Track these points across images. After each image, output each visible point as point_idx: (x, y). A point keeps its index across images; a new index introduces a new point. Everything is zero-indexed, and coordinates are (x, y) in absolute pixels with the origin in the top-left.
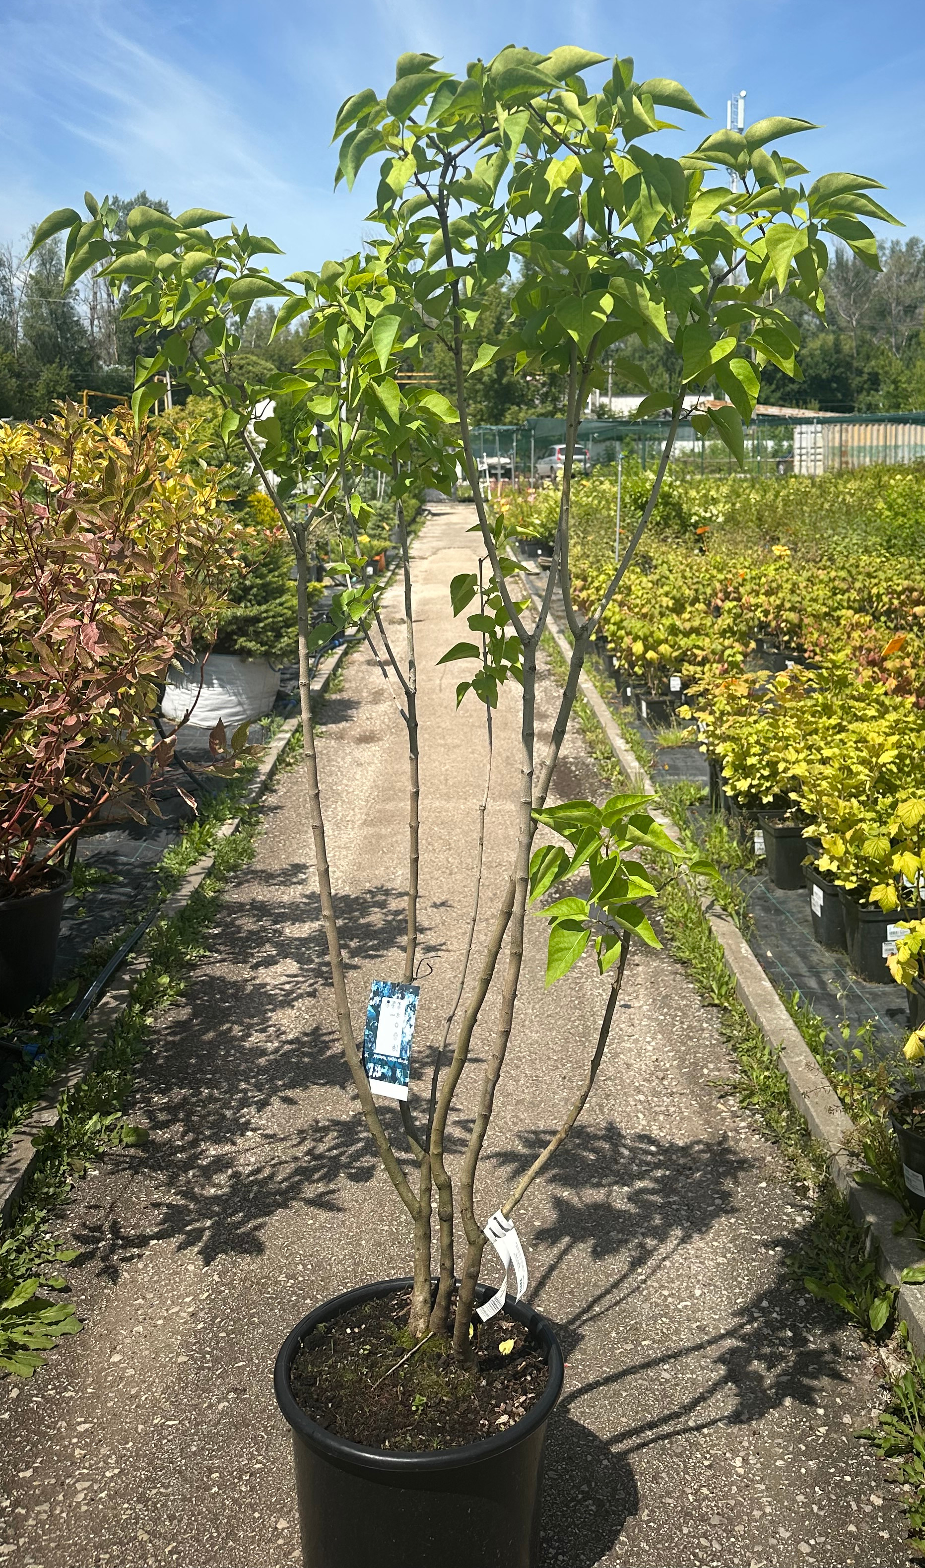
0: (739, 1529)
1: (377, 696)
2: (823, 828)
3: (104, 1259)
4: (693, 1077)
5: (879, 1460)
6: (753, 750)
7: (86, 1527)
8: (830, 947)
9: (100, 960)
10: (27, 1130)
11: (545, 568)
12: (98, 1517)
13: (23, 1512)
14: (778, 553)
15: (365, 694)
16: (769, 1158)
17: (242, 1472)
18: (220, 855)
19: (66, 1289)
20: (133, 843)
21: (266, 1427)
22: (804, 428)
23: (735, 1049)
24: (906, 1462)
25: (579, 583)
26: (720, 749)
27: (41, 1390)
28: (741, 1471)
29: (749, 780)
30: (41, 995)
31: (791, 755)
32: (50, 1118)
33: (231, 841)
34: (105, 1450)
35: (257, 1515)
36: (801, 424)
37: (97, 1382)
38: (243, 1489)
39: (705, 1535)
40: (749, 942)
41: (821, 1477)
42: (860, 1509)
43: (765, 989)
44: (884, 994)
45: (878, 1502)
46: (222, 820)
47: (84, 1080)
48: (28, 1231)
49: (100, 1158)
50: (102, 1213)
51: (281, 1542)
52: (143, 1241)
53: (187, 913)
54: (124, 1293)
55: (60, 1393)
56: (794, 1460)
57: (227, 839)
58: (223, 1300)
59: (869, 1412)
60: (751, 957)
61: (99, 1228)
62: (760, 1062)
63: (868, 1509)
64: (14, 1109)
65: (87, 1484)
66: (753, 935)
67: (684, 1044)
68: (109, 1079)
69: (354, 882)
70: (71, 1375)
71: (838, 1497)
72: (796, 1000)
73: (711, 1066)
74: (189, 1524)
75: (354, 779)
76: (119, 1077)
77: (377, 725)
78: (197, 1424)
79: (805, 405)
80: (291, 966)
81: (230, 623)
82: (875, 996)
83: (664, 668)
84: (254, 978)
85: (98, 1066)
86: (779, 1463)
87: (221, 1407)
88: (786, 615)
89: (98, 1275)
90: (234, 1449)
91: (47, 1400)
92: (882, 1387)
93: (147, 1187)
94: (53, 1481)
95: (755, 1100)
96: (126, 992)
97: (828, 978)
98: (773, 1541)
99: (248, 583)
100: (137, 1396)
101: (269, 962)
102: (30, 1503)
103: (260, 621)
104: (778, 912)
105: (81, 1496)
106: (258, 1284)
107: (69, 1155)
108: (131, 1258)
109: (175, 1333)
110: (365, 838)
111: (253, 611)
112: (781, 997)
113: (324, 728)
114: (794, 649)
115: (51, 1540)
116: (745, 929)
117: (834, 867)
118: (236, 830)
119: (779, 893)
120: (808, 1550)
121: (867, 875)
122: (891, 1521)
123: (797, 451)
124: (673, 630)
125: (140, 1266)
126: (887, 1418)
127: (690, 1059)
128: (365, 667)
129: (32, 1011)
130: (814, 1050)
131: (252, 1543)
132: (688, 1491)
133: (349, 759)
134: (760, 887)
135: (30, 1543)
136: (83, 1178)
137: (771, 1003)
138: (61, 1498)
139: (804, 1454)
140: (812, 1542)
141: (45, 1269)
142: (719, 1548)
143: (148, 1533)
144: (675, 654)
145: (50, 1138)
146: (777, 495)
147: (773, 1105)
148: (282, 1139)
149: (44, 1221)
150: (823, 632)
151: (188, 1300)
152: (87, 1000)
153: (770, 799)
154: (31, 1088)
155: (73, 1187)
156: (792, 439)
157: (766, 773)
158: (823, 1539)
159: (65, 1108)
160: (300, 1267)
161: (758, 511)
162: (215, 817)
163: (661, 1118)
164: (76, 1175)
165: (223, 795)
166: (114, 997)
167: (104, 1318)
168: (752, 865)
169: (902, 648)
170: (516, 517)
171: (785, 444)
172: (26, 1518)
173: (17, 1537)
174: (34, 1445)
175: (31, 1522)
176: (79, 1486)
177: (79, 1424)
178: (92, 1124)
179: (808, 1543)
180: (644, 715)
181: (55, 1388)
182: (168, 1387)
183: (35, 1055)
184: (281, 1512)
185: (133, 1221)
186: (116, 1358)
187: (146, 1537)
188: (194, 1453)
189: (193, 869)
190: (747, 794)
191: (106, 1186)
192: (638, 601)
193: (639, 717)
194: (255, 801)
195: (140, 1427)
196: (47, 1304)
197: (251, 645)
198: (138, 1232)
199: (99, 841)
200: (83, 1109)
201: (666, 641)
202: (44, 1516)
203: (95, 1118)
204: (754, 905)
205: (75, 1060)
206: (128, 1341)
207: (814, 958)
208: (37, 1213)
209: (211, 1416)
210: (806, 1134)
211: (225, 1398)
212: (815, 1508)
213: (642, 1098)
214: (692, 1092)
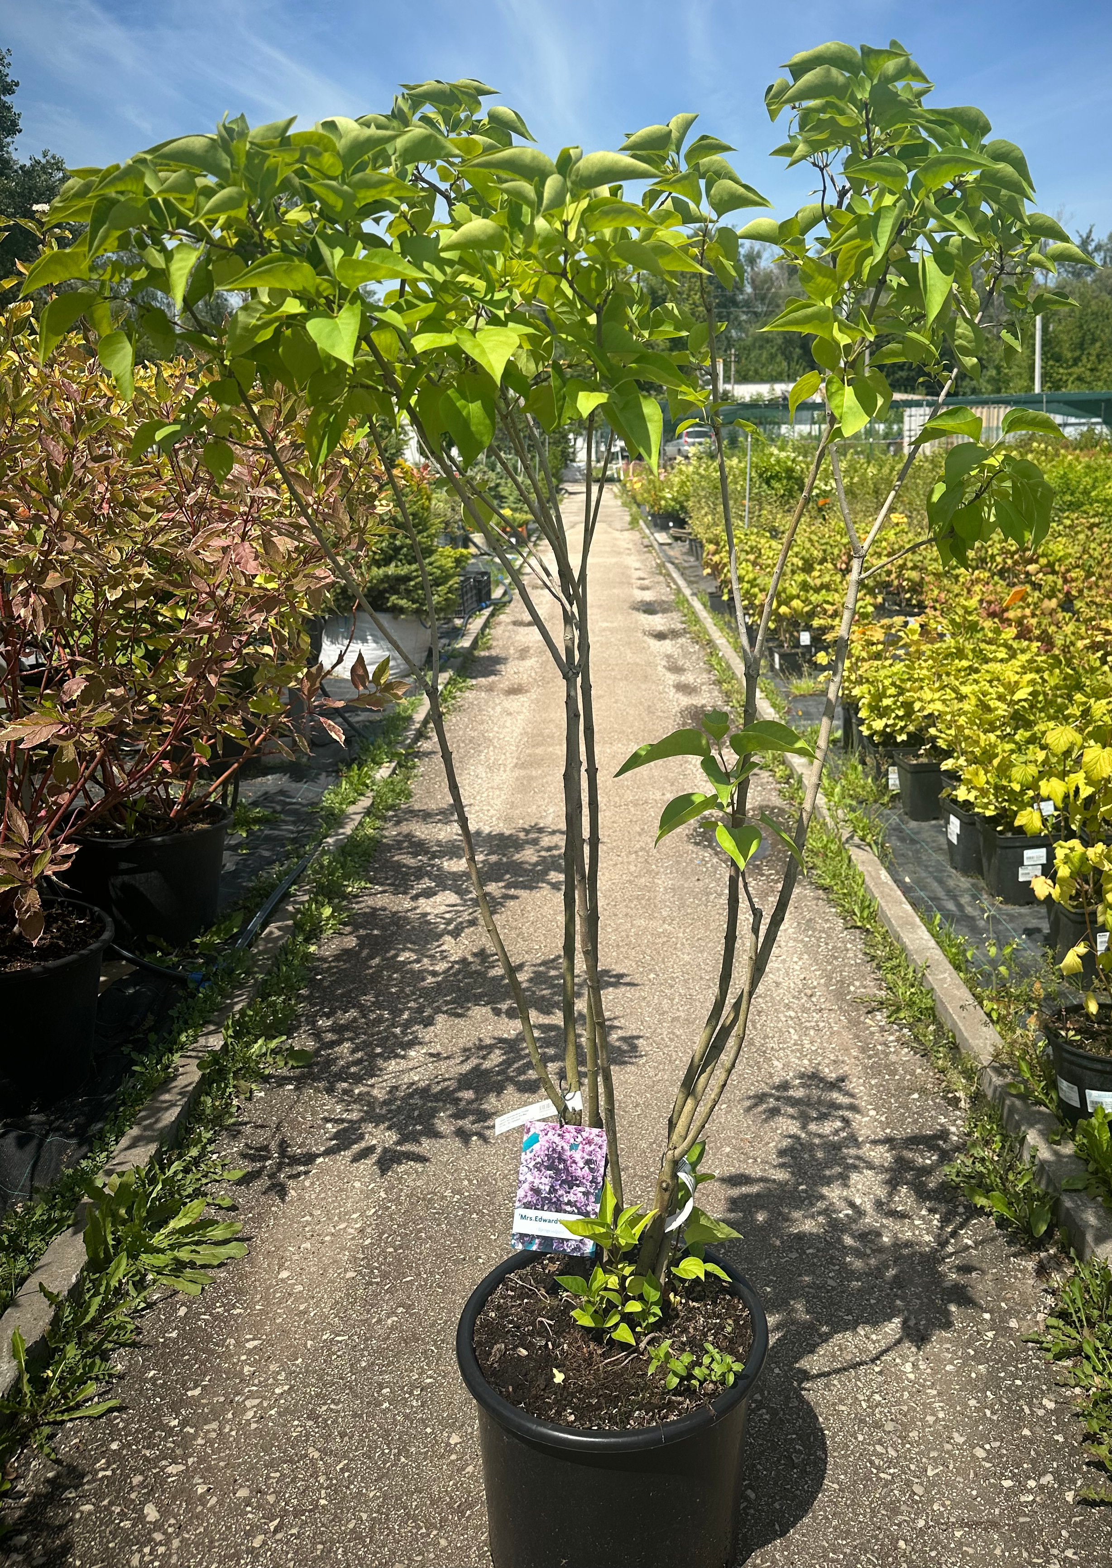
0: (914, 1434)
1: (524, 653)
2: (962, 761)
3: (271, 1176)
4: (840, 995)
5: (1047, 1363)
6: (889, 692)
7: (256, 1445)
8: (965, 872)
9: (264, 892)
10: (194, 1054)
11: (677, 539)
12: (268, 1434)
13: (192, 1431)
14: (895, 521)
15: (512, 651)
16: (919, 1071)
17: (413, 1386)
18: (378, 795)
19: (233, 1208)
20: (294, 785)
21: (435, 1341)
22: (914, 410)
23: (879, 968)
24: (1075, 1366)
25: (712, 547)
26: (856, 692)
27: (209, 1308)
28: (911, 1376)
29: (884, 720)
30: (206, 925)
31: (927, 695)
32: (216, 1042)
33: (389, 783)
34: (274, 1367)
35: (429, 1430)
36: (910, 407)
37: (265, 1298)
38: (415, 1403)
39: (880, 1442)
40: (887, 869)
41: (992, 1381)
42: (1032, 1413)
43: (906, 911)
44: (1020, 915)
45: (1051, 1405)
46: (379, 764)
47: (249, 1006)
48: (194, 1152)
49: (266, 1079)
50: (268, 1133)
51: (453, 1457)
52: (310, 1158)
53: (348, 849)
54: (291, 1211)
55: (228, 1311)
56: (964, 1364)
57: (385, 781)
58: (390, 1216)
59: (1035, 1316)
60: (890, 882)
61: (266, 1148)
62: (904, 979)
63: (1041, 1413)
64: (179, 1034)
65: (257, 1401)
66: (891, 863)
67: (830, 964)
68: (274, 1003)
69: (508, 819)
70: (240, 1292)
71: (1010, 1401)
72: (937, 921)
73: (857, 983)
74: (361, 1440)
75: (505, 727)
76: (284, 1002)
77: (524, 679)
78: (367, 1340)
79: (913, 391)
80: (451, 897)
81: (382, 581)
82: (1012, 918)
83: (795, 623)
84: (415, 908)
85: (263, 992)
86: (949, 1368)
87: (389, 1321)
88: (907, 574)
89: (264, 1193)
90: (403, 1363)
91: (216, 1317)
92: (1045, 1291)
93: (313, 1107)
94: (222, 1399)
95: (902, 1015)
96: (290, 922)
97: (965, 900)
98: (948, 1447)
99: (398, 543)
100: (305, 1312)
101: (428, 894)
102: (200, 1421)
103: (411, 579)
104: (913, 842)
105: (250, 1414)
106: (424, 1199)
107: (234, 1078)
108: (298, 1175)
109: (343, 1249)
110: (517, 779)
111: (404, 570)
112: (922, 919)
113: (474, 682)
114: (914, 606)
115: (220, 1459)
116: (883, 857)
117: (971, 798)
118: (394, 772)
119: (913, 824)
120: (984, 1455)
121: (1006, 804)
122: (1065, 1424)
123: (906, 433)
124: (805, 586)
125: (307, 1184)
126: (1053, 1321)
127: (837, 977)
128: (511, 627)
129: (197, 941)
130: (958, 968)
131: (425, 1459)
132: (861, 1398)
133: (498, 709)
134: (895, 819)
135: (199, 1463)
136: (249, 1099)
137: (913, 925)
138: (230, 1416)
139: (973, 1358)
140: (987, 1447)
141: (212, 1188)
142: (895, 1454)
143: (318, 1450)
144: (806, 609)
145: (216, 1061)
146: (892, 469)
147: (920, 1020)
148: (448, 1058)
149: (211, 1141)
150: (941, 589)
151: (355, 1216)
152: (251, 931)
153: (904, 737)
154: (196, 1013)
155: (239, 1108)
156: (902, 422)
157: (901, 713)
158: (998, 1444)
159: (230, 1032)
160: (466, 1182)
161: (875, 484)
162: (373, 761)
163: (812, 1032)
164: (242, 1097)
165: (380, 741)
166: (279, 928)
167: (271, 1235)
168: (886, 799)
169: (1023, 599)
170: (649, 492)
171: (895, 427)
172: (195, 1437)
173: (185, 1457)
174: (203, 1363)
175: (200, 1441)
176: (248, 1403)
177: (248, 1341)
178: (258, 1047)
179: (982, 1447)
180: (777, 666)
181: (223, 1305)
182: (337, 1303)
183: (200, 983)
184: (452, 1425)
185: (299, 1140)
186: (284, 1274)
187: (317, 1455)
188: (364, 1369)
189: (351, 809)
190: (883, 733)
191: (272, 1107)
192: (770, 562)
193: (772, 667)
194: (410, 746)
195: (309, 1343)
196: (213, 1223)
197: (403, 603)
198: (305, 1150)
199: (261, 784)
200: (249, 1033)
201: (798, 597)
202: (213, 1435)
203: (260, 1042)
204: (890, 835)
205: (241, 986)
206: (296, 1257)
207: (951, 883)
208: (204, 1134)
209: (380, 1331)
210: (954, 1047)
211: (394, 1313)
212: (988, 1412)
213: (793, 1014)
214: (840, 1008)
